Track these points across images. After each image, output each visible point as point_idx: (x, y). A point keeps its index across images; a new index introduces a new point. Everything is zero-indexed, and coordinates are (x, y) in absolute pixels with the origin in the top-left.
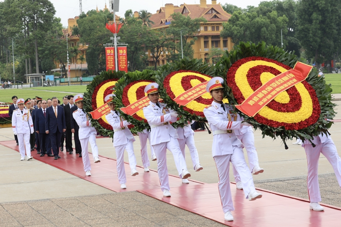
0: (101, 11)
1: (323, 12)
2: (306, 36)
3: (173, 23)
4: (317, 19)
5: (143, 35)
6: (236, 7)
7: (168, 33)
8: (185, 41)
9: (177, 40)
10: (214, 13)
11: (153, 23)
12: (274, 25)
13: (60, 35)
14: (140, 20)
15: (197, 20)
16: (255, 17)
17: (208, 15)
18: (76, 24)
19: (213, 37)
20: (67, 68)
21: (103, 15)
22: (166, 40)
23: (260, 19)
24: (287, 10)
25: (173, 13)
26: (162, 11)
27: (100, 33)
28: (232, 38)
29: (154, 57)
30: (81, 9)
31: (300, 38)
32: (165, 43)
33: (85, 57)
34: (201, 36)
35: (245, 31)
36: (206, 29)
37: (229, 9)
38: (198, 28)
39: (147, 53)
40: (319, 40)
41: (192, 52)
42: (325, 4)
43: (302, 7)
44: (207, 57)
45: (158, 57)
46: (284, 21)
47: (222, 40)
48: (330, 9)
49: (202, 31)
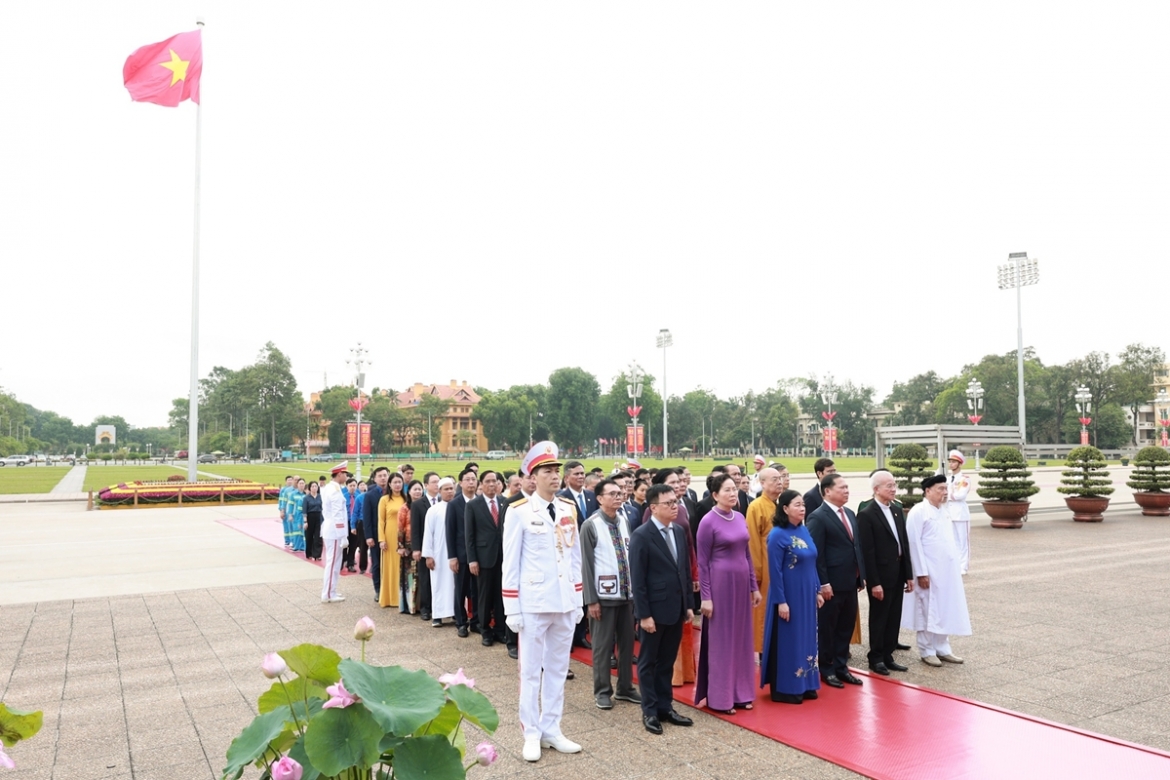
0: (347, 387)
1: (572, 398)
2: (555, 421)
3: (422, 402)
4: (566, 405)
5: (391, 413)
6: (486, 390)
7: (416, 413)
8: (433, 422)
9: (425, 420)
10: (464, 395)
11: (400, 402)
12: (523, 410)
13: (301, 410)
14: (387, 398)
15: (446, 401)
16: (505, 400)
17: (457, 397)
18: (319, 399)
19: (462, 418)
20: (306, 444)
21: (349, 391)
22: (414, 420)
23: (510, 403)
24: (537, 395)
25: (422, 392)
26: (411, 390)
27: (345, 410)
28: (481, 421)
29: (400, 436)
30: (326, 384)
31: (549, 423)
32: (413, 423)
33: (327, 433)
34: (450, 417)
35: (495, 413)
36: (455, 410)
37: (479, 392)
38: (447, 409)
39: (393, 432)
40: (567, 426)
41: (440, 432)
42: (575, 391)
43: (552, 393)
44: (455, 438)
45: (404, 437)
46: (534, 405)
47: (470, 422)
48: (579, 396)
49: (451, 412)
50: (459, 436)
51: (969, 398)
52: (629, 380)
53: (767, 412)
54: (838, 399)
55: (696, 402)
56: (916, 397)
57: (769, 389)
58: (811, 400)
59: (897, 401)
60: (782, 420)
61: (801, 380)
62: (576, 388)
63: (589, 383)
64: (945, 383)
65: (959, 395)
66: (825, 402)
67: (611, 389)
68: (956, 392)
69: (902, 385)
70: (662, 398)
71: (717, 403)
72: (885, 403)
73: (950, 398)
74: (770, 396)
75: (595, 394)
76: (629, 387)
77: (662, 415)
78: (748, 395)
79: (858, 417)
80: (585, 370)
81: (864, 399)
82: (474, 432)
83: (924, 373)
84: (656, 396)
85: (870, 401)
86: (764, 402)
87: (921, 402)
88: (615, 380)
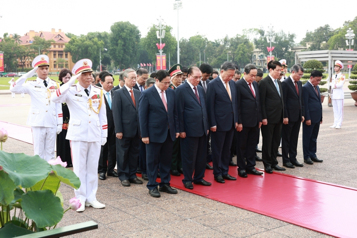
1: (124, 39)
2: (114, 53)
3: (34, 42)
4: (121, 44)
5: (15, 48)
6: (73, 35)
7: (31, 48)
9: (37, 52)
10: (60, 38)
11: (21, 41)
12: (95, 46)
14: (13, 39)
15: (49, 41)
16: (84, 41)
17: (56, 39)
19: (59, 51)
22: (30, 52)
23: (88, 42)
24: (104, 38)
25: (34, 36)
26: (28, 34)
28: (71, 53)
29: (22, 62)
31: (111, 54)
32: (29, 54)
34: (52, 51)
35: (79, 48)
36: (55, 46)
37: (69, 36)
38: (50, 46)
39: (18, 60)
40: (122, 56)
42: (126, 35)
43: (112, 36)
44: (55, 63)
45: (24, 62)
46: (102, 44)
47: (64, 54)
48: (128, 38)
49: (52, 48)
50: (57, 62)
51: (346, 39)
52: (158, 28)
53: (236, 48)
54: (275, 41)
55: (196, 42)
56: (318, 39)
57: (238, 35)
58: (261, 41)
59: (308, 41)
60: (244, 52)
61: (255, 30)
62: (127, 33)
63: (134, 31)
64: (334, 31)
65: (342, 38)
66: (268, 41)
67: (147, 34)
68: (340, 36)
69: (311, 32)
70: (177, 40)
71: (208, 42)
72: (301, 43)
73: (337, 40)
74: (237, 38)
75: (138, 37)
76: (157, 32)
77: (176, 50)
78: (225, 38)
79: (286, 50)
80: (132, 24)
81: (290, 40)
82: (67, 59)
83: (323, 26)
84: (173, 38)
85: (293, 41)
86: (235, 42)
87: (321, 42)
88: (149, 29)
